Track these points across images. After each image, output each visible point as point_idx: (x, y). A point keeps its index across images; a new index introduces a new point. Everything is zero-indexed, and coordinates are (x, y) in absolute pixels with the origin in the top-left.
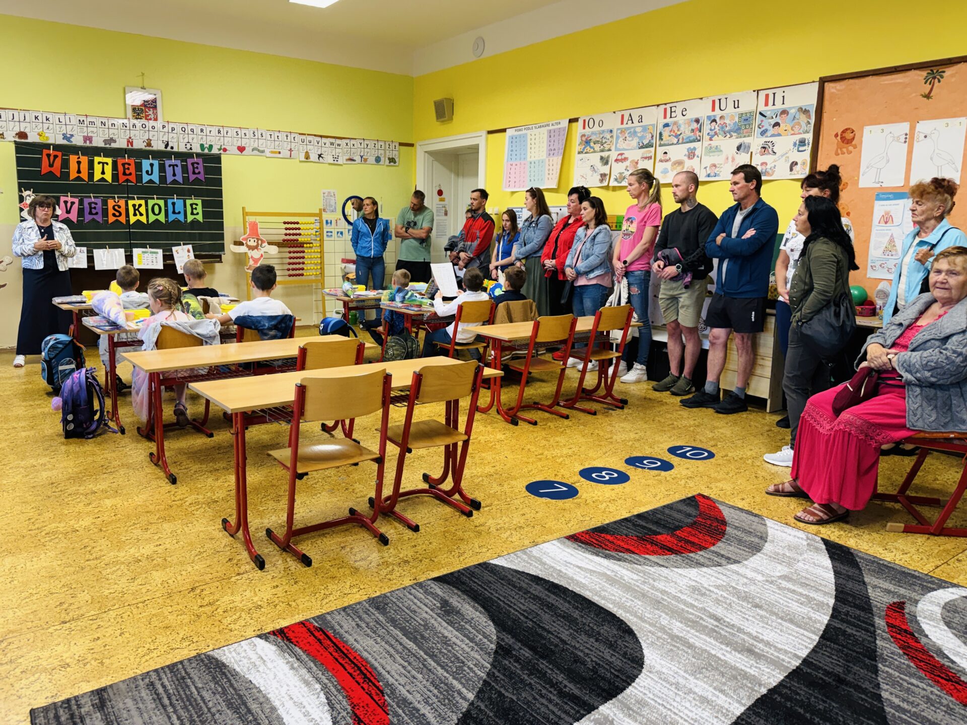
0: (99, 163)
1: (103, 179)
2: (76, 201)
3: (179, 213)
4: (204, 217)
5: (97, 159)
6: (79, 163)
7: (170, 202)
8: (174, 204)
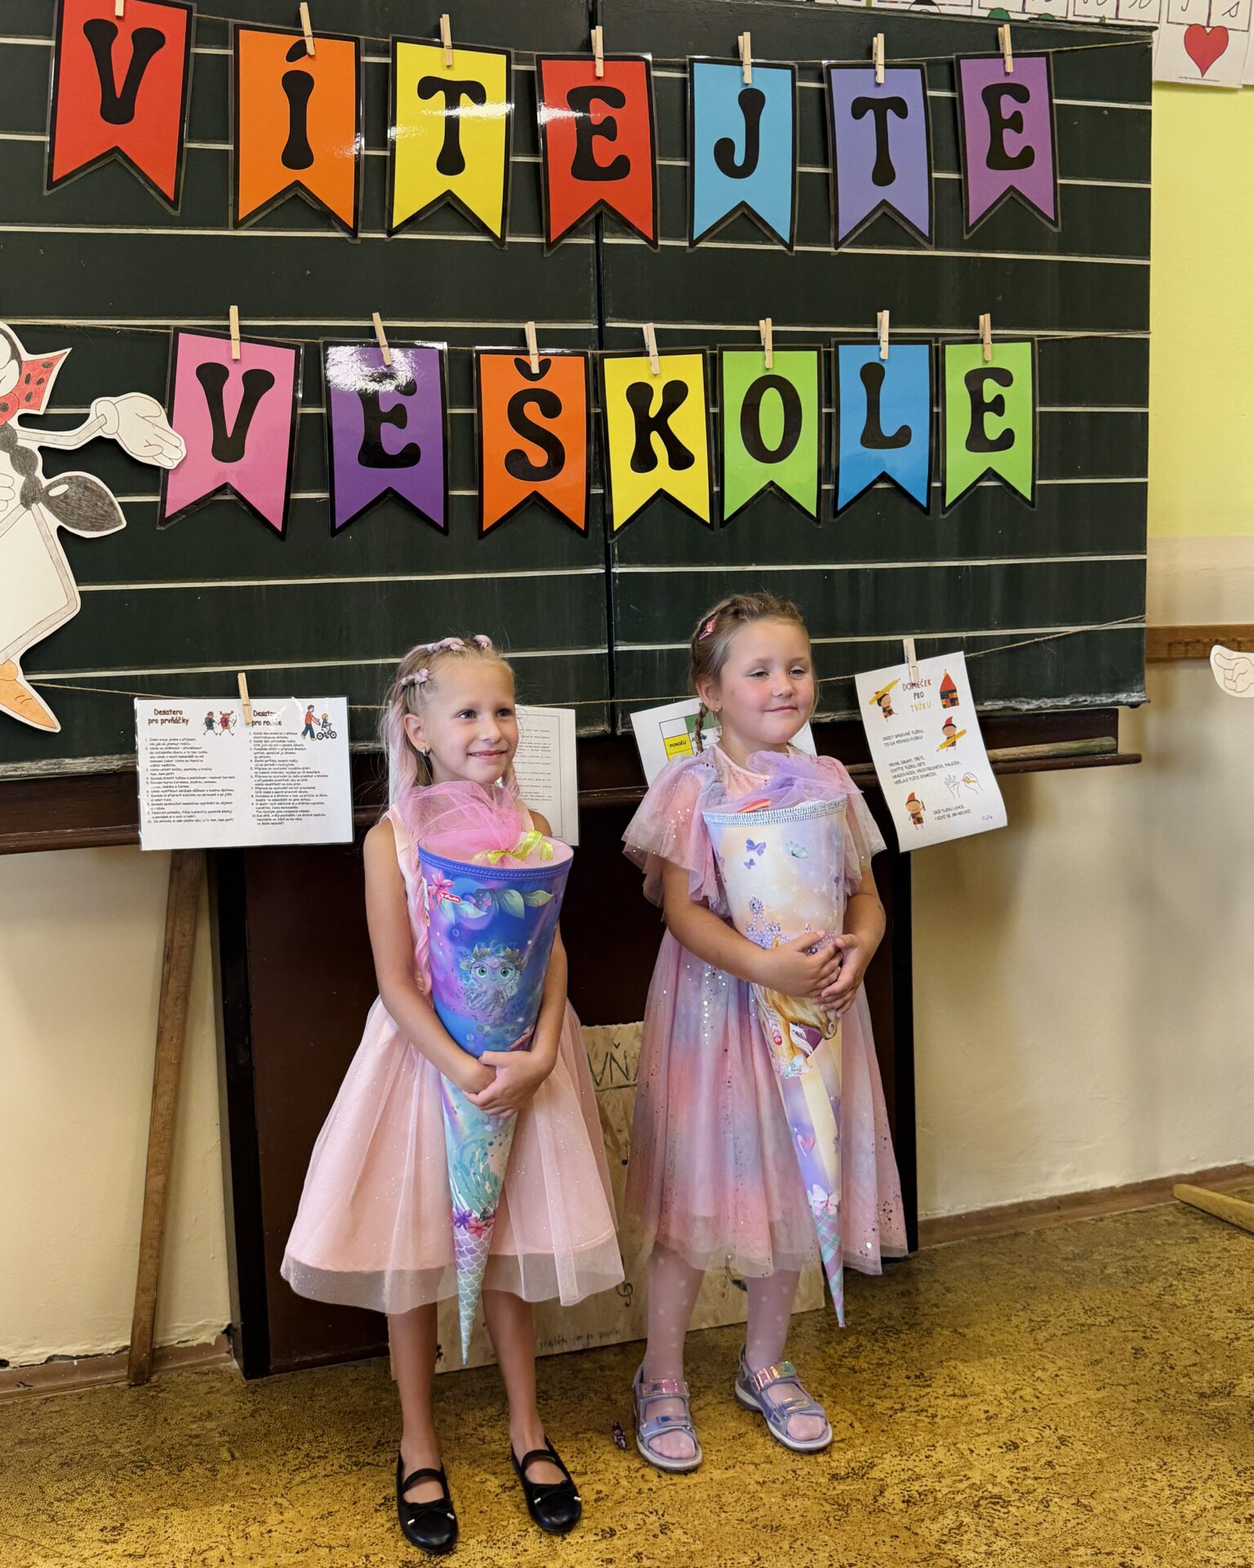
0: (427, 87)
1: (449, 209)
2: (280, 362)
3: (903, 437)
4: (1042, 464)
6: (298, 87)
7: (851, 360)
8: (873, 375)
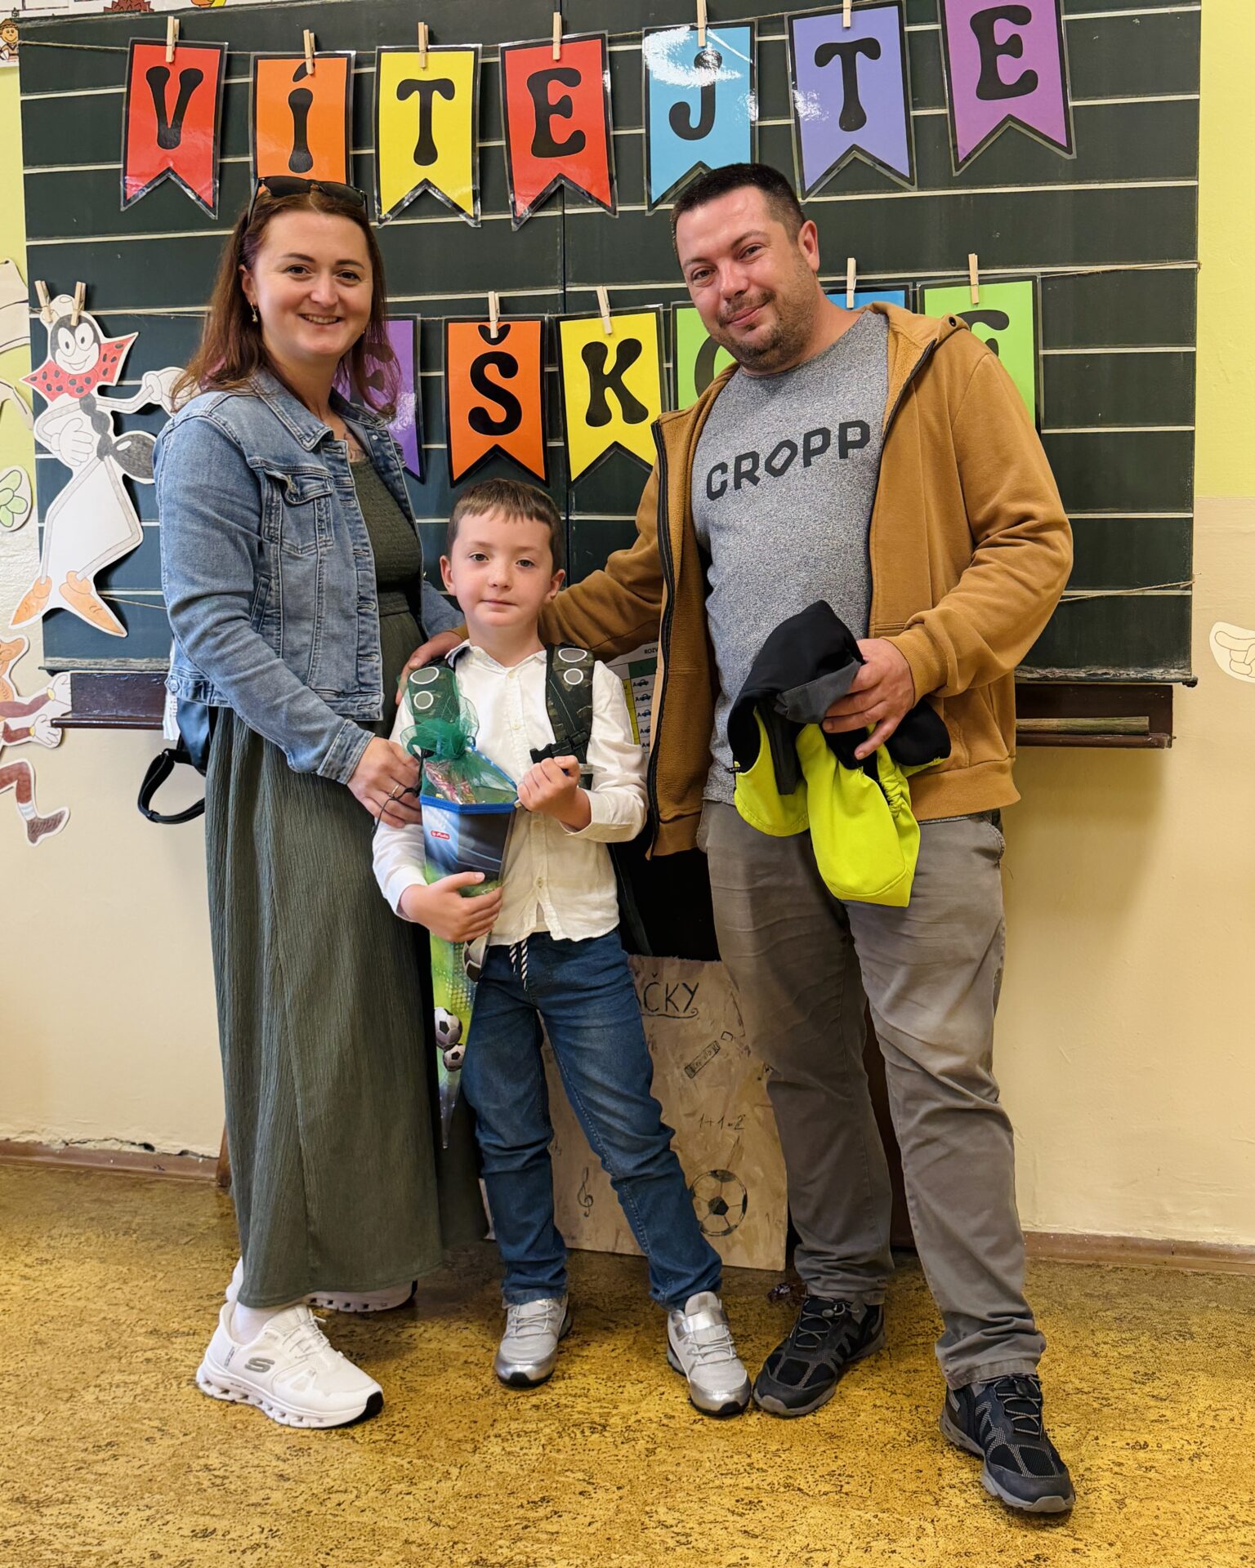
0: (405, 89)
1: (424, 198)
4: (1048, 412)
5: (395, 67)
6: (300, 104)
